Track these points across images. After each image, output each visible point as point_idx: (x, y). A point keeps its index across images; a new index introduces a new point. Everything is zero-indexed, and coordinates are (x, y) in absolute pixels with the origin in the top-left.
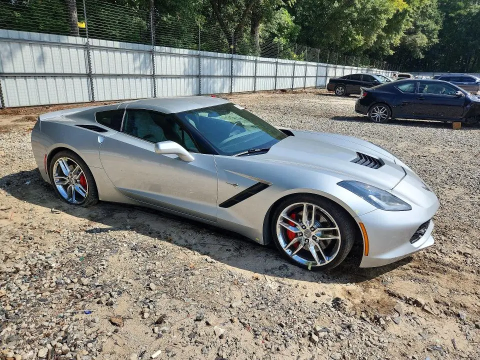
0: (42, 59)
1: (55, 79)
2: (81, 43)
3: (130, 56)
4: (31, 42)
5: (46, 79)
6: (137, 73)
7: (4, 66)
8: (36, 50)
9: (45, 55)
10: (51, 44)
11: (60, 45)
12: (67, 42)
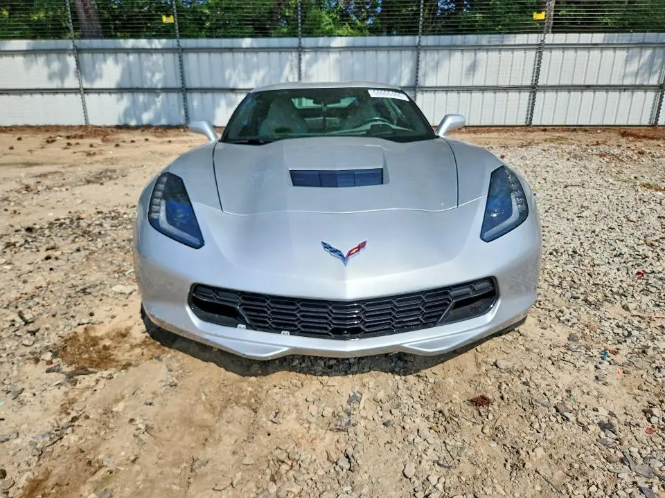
0: (473, 67)
1: (483, 93)
2: (535, 42)
3: (622, 54)
4: (463, 48)
5: (471, 93)
6: (628, 82)
7: (426, 78)
8: (468, 57)
9: (477, 63)
10: (488, 48)
11: (500, 48)
12: (513, 43)
